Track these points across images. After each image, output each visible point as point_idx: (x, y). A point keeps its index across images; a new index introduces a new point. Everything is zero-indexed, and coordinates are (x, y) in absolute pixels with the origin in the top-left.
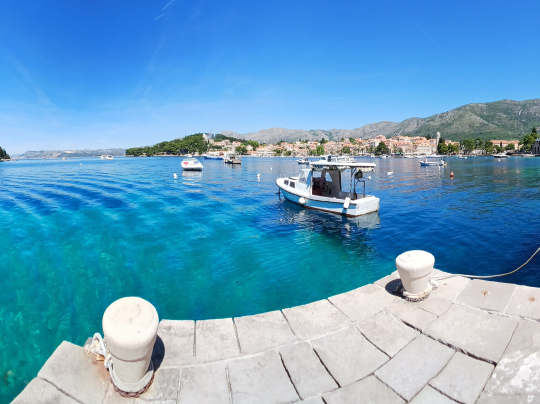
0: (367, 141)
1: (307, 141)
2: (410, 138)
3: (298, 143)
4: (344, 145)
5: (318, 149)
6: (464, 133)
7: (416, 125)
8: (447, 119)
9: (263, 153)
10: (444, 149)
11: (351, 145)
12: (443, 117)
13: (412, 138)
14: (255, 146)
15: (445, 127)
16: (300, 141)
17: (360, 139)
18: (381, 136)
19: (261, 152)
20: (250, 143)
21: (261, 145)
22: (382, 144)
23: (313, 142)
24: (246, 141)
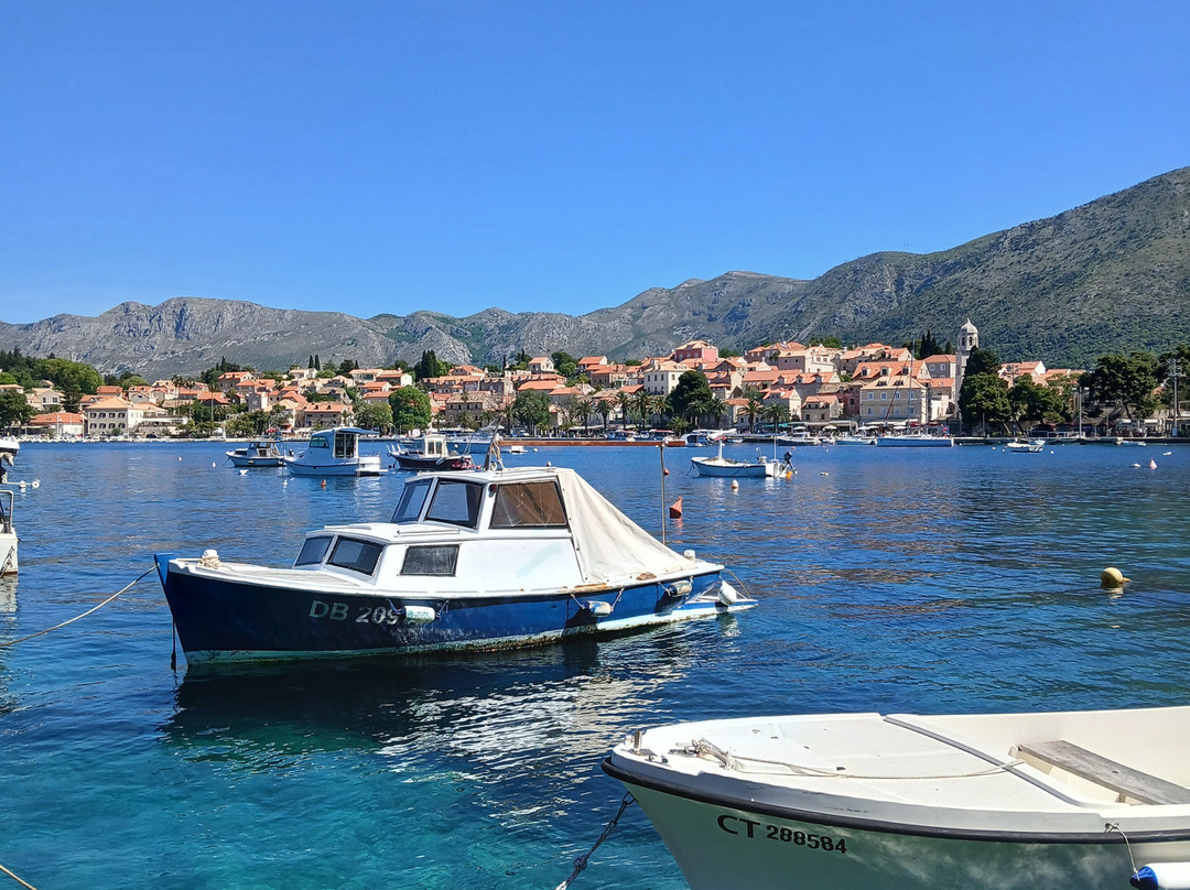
0: (632, 369)
1: (346, 369)
2: (832, 353)
3: (306, 377)
4: (523, 387)
5: (399, 402)
6: (1145, 321)
7: (890, 288)
8: (1056, 253)
9: (116, 421)
10: (987, 404)
11: (559, 387)
12: (1036, 243)
13: (848, 354)
14: (75, 386)
15: (1044, 292)
16: (314, 364)
17: (604, 361)
18: (698, 345)
19: (107, 420)
20: (52, 370)
21: (110, 381)
22: (690, 382)
23: (380, 373)
24: (29, 363)
